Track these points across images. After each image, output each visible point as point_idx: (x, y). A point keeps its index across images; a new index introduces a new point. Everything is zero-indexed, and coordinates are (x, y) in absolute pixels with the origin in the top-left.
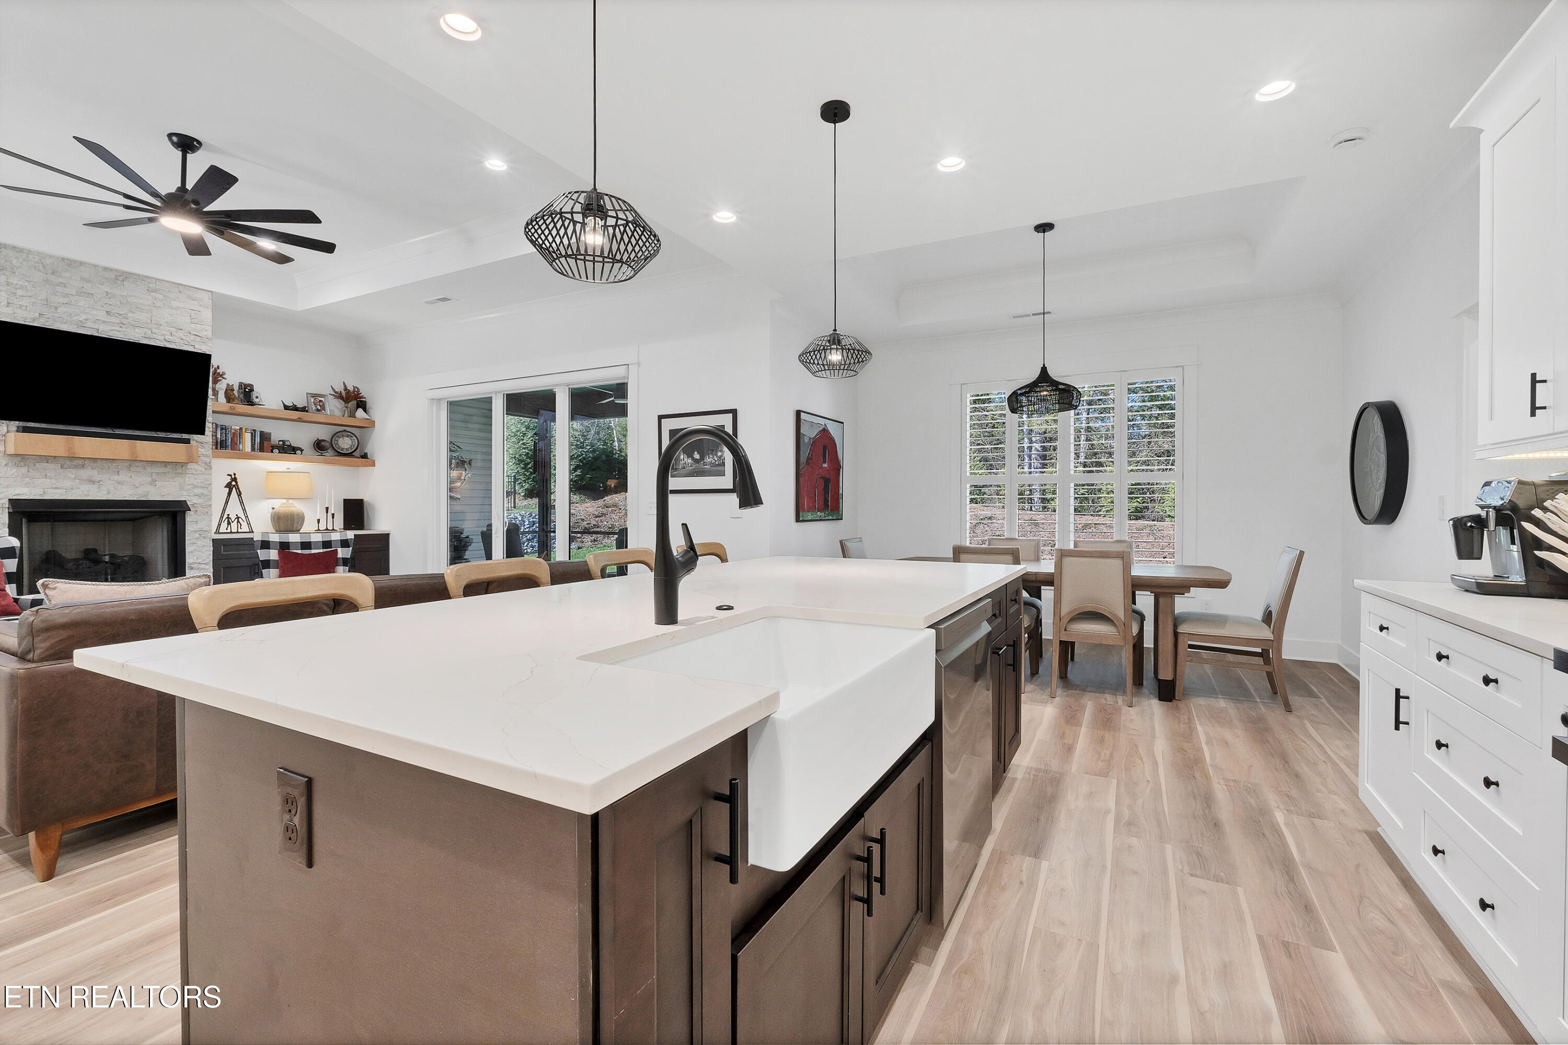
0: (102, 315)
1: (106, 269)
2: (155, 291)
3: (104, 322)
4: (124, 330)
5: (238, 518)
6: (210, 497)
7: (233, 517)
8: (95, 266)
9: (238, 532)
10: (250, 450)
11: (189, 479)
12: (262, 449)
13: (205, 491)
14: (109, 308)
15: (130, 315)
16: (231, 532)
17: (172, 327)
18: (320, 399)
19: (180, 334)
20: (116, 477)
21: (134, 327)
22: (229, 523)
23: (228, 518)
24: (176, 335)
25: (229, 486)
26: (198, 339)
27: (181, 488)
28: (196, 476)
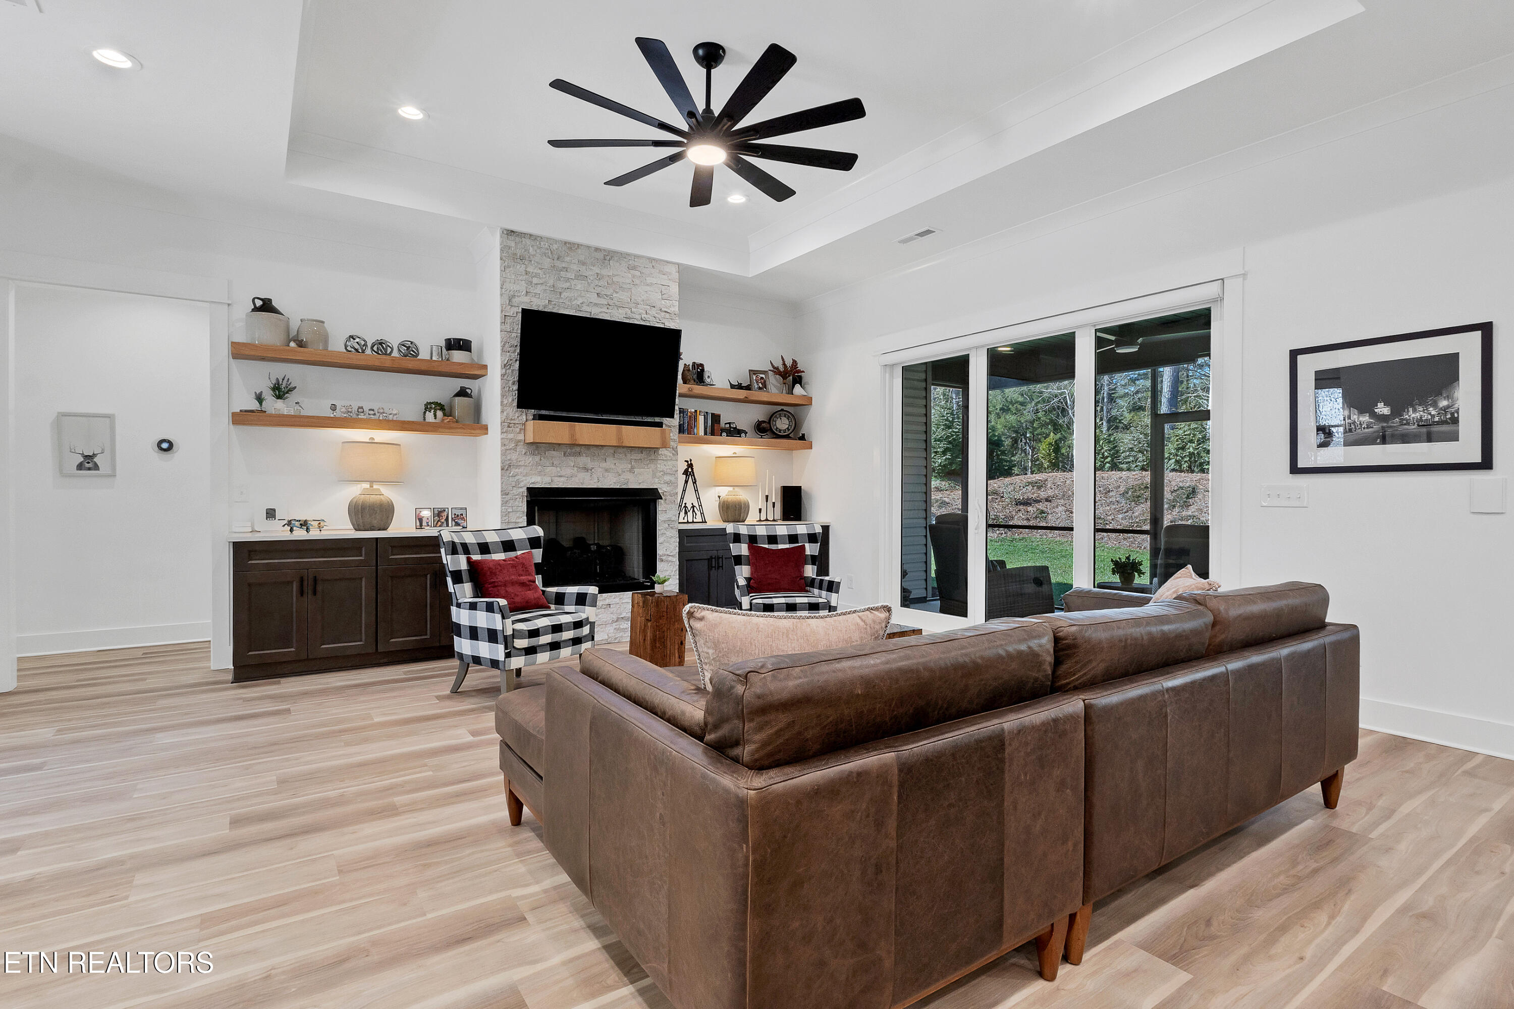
0: (594, 298)
1: (597, 249)
2: (634, 268)
3: (596, 304)
4: (610, 311)
5: (693, 507)
6: (676, 485)
7: (689, 506)
8: (588, 247)
9: (693, 522)
10: (703, 435)
11: (661, 466)
12: (713, 434)
13: (673, 479)
14: (599, 290)
15: (615, 295)
16: (688, 522)
17: (647, 305)
18: (761, 376)
19: (653, 312)
20: (604, 465)
21: (618, 307)
22: (686, 513)
23: (685, 507)
24: (650, 312)
25: (686, 472)
26: (667, 315)
27: (654, 476)
28: (665, 463)
